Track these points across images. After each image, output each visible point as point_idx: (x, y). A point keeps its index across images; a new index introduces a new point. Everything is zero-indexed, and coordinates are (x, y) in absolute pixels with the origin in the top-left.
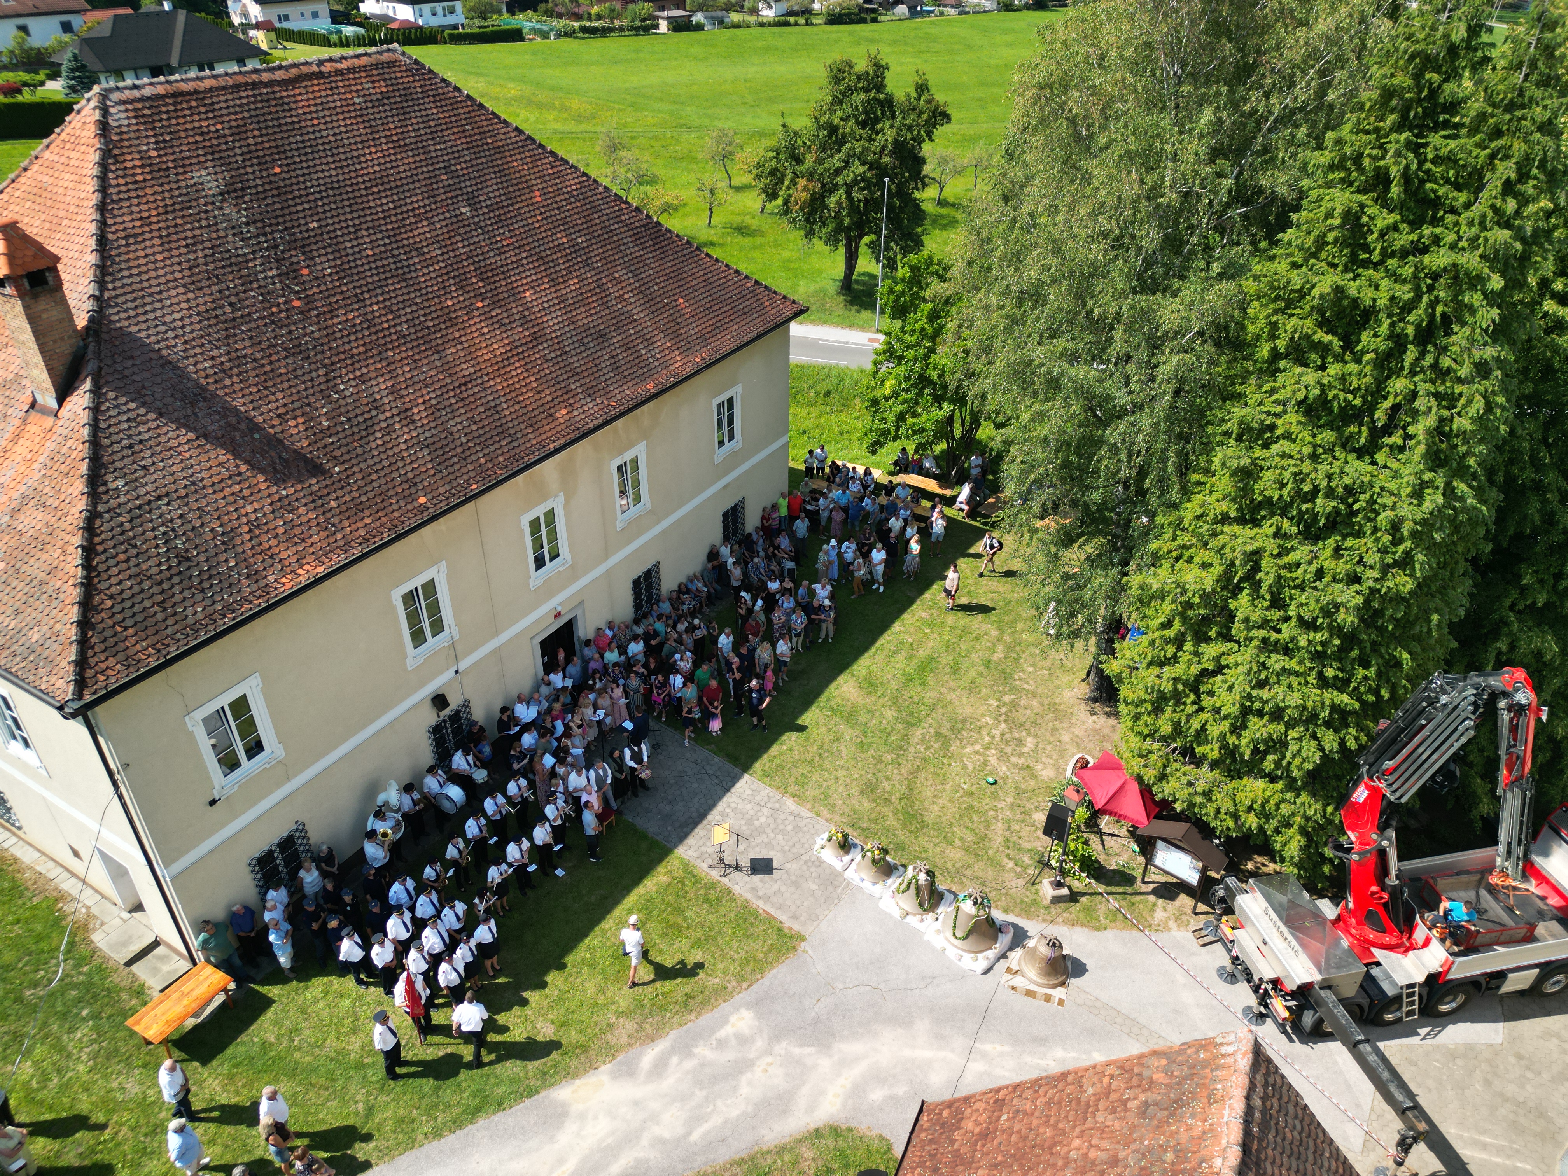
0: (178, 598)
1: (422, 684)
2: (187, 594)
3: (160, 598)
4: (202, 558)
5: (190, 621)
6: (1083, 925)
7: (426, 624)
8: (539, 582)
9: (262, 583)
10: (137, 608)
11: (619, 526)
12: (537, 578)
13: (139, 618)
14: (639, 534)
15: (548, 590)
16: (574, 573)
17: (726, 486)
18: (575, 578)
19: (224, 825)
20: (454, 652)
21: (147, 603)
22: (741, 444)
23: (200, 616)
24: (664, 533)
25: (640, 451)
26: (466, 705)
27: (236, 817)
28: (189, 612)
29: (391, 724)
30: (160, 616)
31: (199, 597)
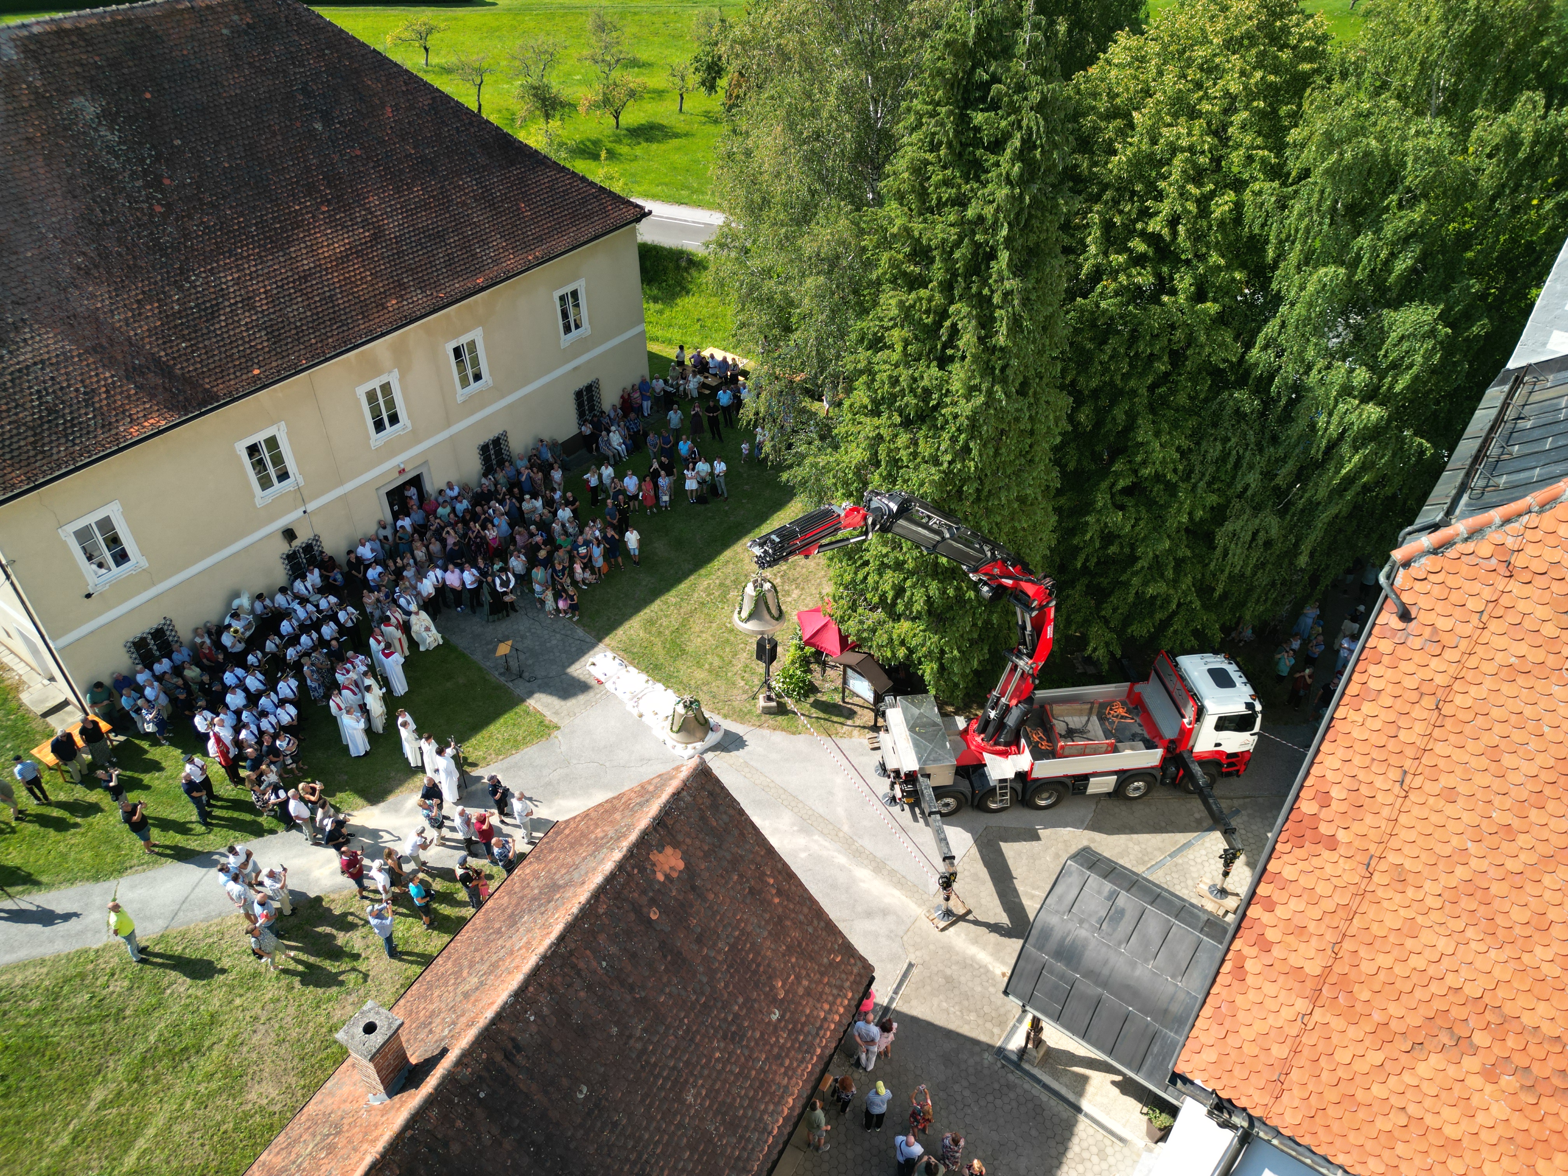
0: (46, 440)
1: (272, 520)
2: (54, 438)
3: (32, 439)
4: (67, 411)
5: (55, 457)
6: (783, 730)
7: (272, 471)
8: (380, 443)
9: (113, 432)
10: (15, 446)
11: (460, 399)
12: (377, 440)
13: (15, 453)
14: (483, 407)
15: (390, 450)
16: (415, 437)
17: (575, 369)
18: (419, 442)
19: (100, 614)
20: (300, 496)
21: (22, 443)
22: (589, 332)
23: (63, 454)
24: (510, 406)
25: (476, 335)
26: (317, 539)
27: (110, 608)
28: (55, 451)
29: (246, 549)
30: (32, 453)
31: (63, 440)
